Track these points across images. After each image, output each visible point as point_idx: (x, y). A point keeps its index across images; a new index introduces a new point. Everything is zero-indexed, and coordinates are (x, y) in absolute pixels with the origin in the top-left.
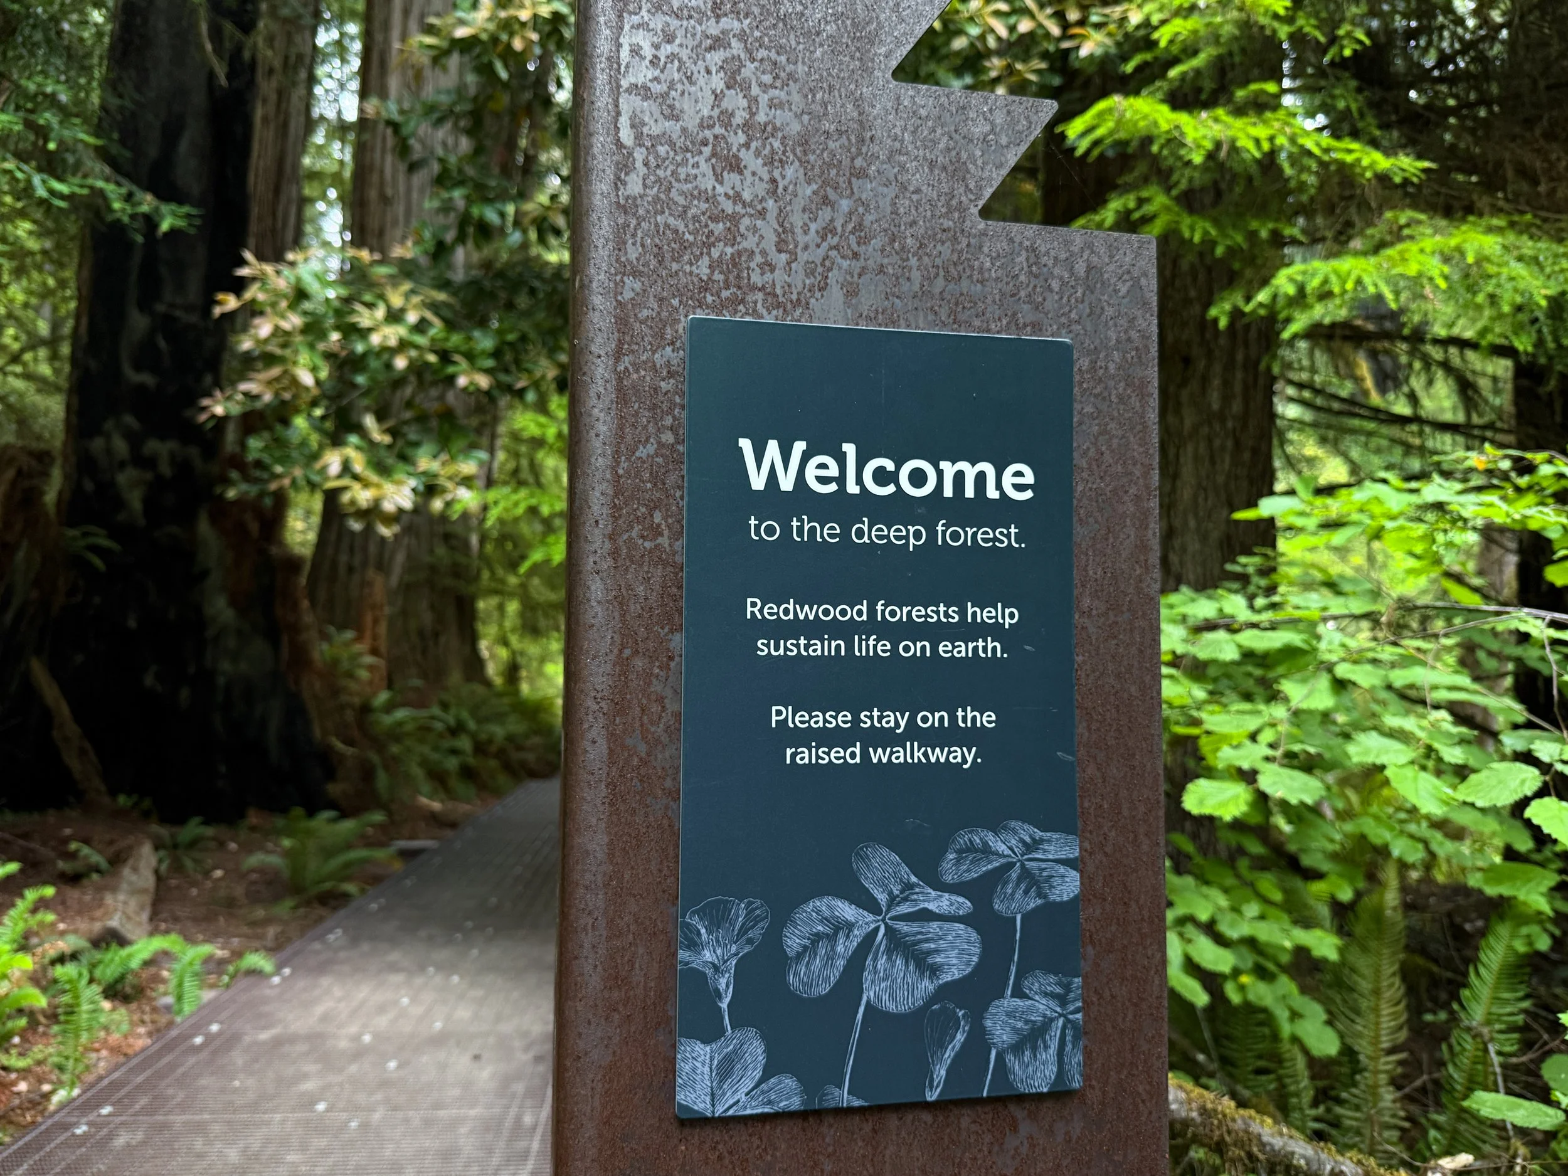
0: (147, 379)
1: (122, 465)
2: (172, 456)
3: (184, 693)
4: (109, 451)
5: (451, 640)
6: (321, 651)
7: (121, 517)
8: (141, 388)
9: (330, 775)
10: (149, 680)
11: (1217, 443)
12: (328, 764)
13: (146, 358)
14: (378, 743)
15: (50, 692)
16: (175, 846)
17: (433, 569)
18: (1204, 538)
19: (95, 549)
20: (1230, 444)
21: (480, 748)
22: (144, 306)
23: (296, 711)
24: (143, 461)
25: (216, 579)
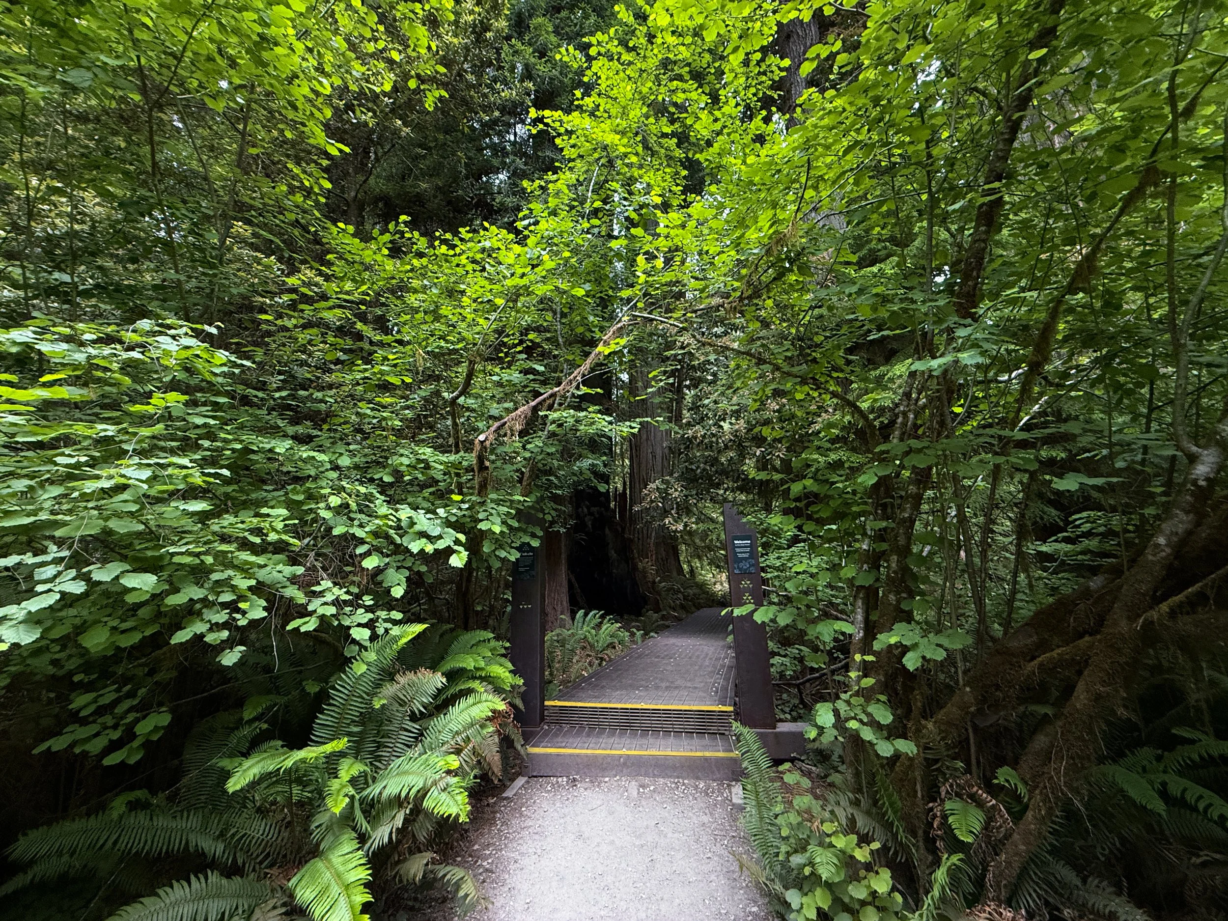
1: (586, 515)
2: (597, 511)
3: (604, 579)
4: (583, 512)
5: (671, 560)
6: (640, 565)
7: (587, 530)
9: (646, 603)
12: (645, 599)
14: (659, 593)
17: (664, 537)
23: (635, 584)
24: (591, 514)
25: (611, 546)
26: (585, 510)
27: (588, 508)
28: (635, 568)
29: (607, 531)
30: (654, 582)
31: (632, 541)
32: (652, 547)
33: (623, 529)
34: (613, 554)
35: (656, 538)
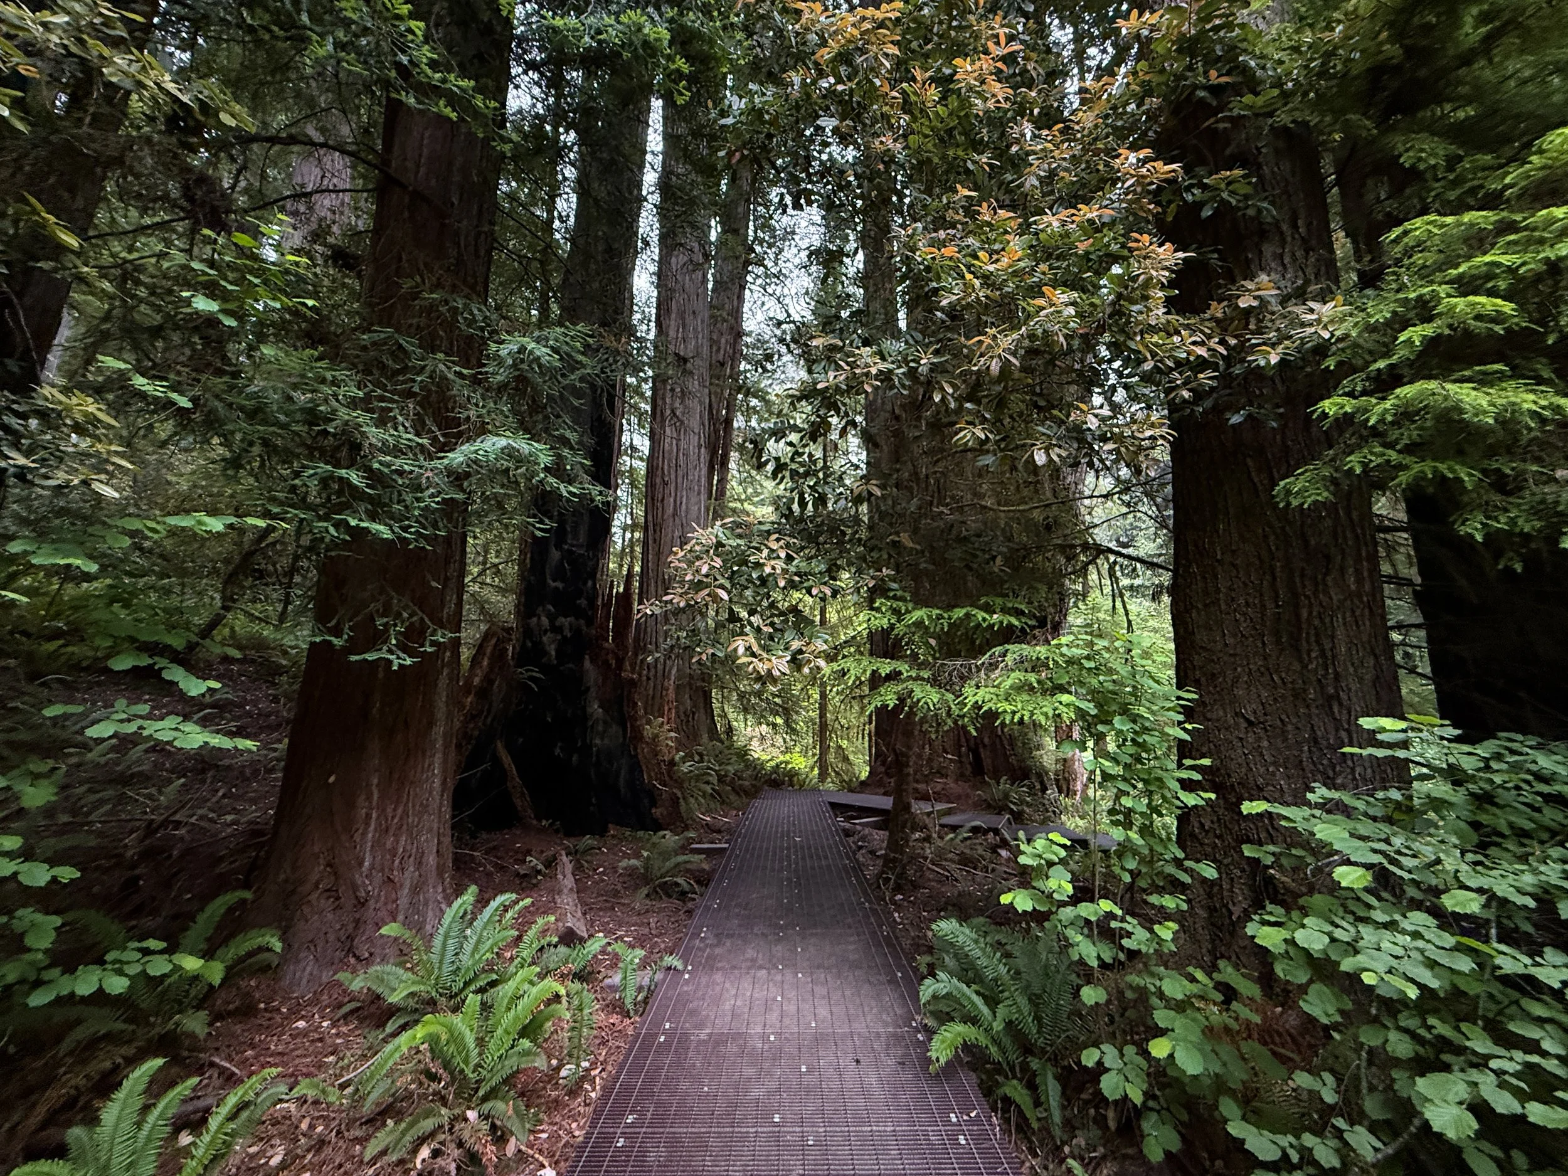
0: (559, 585)
1: (546, 631)
2: (570, 624)
3: (575, 758)
4: (539, 624)
5: (701, 715)
6: (648, 731)
7: (544, 660)
8: (556, 588)
9: (654, 803)
10: (557, 751)
11: (1358, 613)
12: (653, 797)
13: (559, 575)
14: (679, 783)
15: (507, 760)
16: (576, 852)
17: (691, 676)
18: (1361, 680)
19: (532, 679)
20: (1367, 611)
21: (721, 779)
22: (558, 546)
23: (635, 766)
24: (556, 629)
25: (593, 692)
26: (545, 621)
27: (552, 618)
28: (638, 736)
29: (587, 664)
30: (672, 763)
31: (632, 683)
32: (672, 695)
33: (620, 662)
34: (595, 709)
35: (678, 678)
